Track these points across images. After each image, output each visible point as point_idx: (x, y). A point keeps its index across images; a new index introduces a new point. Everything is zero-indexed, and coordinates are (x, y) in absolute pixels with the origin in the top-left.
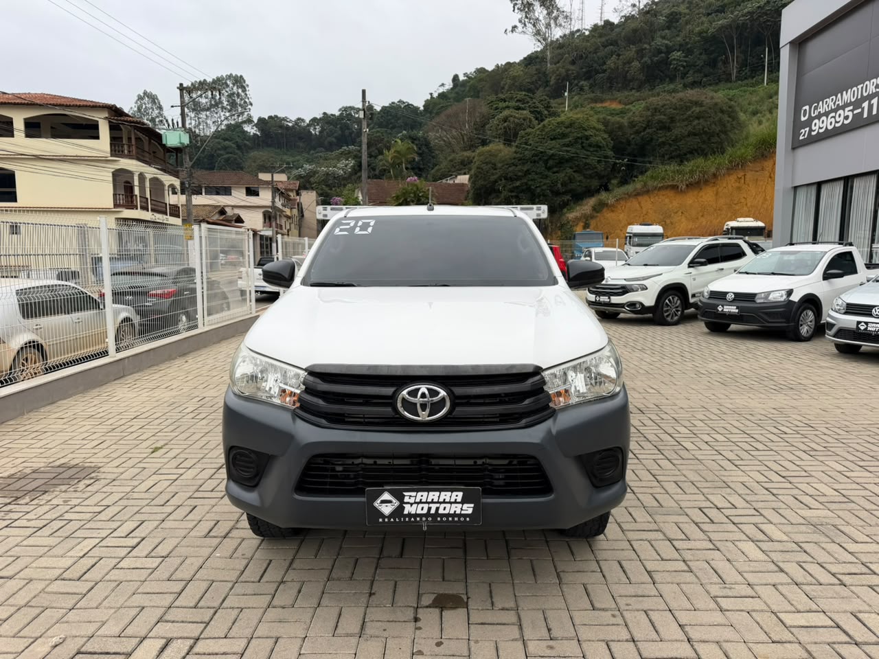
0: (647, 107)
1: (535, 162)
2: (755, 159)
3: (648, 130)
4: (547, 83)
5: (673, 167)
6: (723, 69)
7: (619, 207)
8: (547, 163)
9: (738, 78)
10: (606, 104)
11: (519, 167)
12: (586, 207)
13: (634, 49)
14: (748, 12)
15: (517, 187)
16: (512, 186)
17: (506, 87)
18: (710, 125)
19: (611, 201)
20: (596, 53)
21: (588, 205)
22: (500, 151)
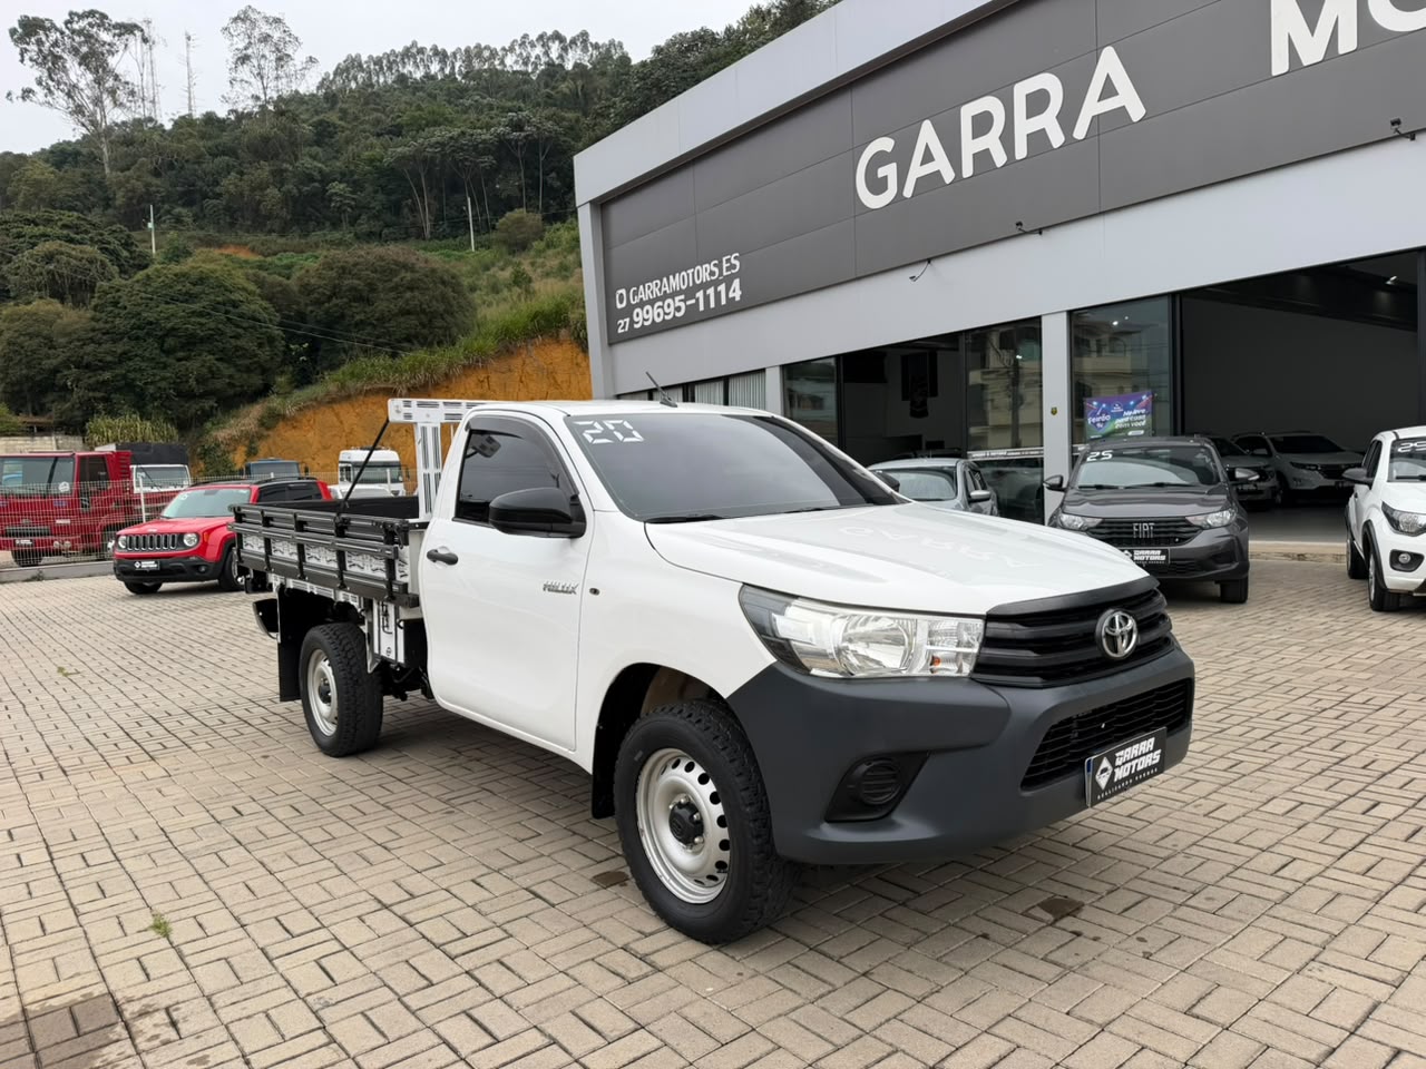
0: (328, 263)
1: (137, 338)
2: (498, 355)
3: (334, 301)
4: (107, 203)
5: (382, 361)
6: (411, 219)
7: (304, 420)
8: (164, 342)
9: (435, 236)
10: (229, 251)
11: (106, 347)
12: (246, 421)
13: (267, 169)
14: (438, 143)
15: (104, 383)
16: (93, 379)
17: (21, 198)
18: (431, 301)
19: (290, 411)
20: (199, 163)
21: (250, 416)
22: (58, 315)
